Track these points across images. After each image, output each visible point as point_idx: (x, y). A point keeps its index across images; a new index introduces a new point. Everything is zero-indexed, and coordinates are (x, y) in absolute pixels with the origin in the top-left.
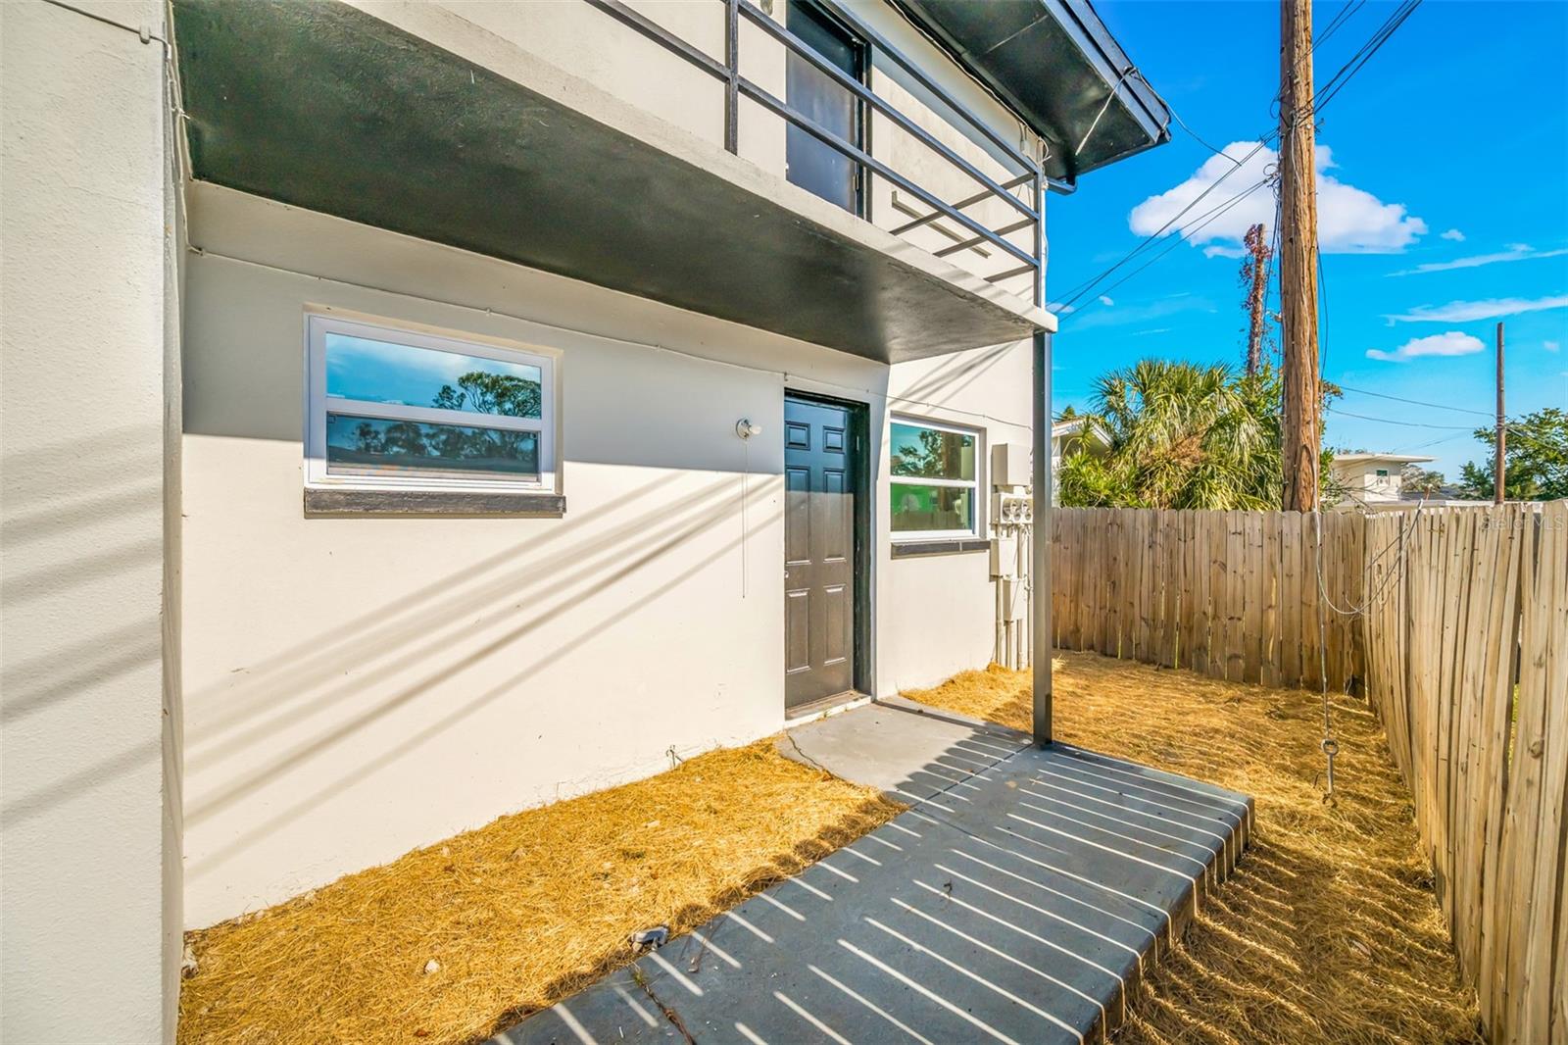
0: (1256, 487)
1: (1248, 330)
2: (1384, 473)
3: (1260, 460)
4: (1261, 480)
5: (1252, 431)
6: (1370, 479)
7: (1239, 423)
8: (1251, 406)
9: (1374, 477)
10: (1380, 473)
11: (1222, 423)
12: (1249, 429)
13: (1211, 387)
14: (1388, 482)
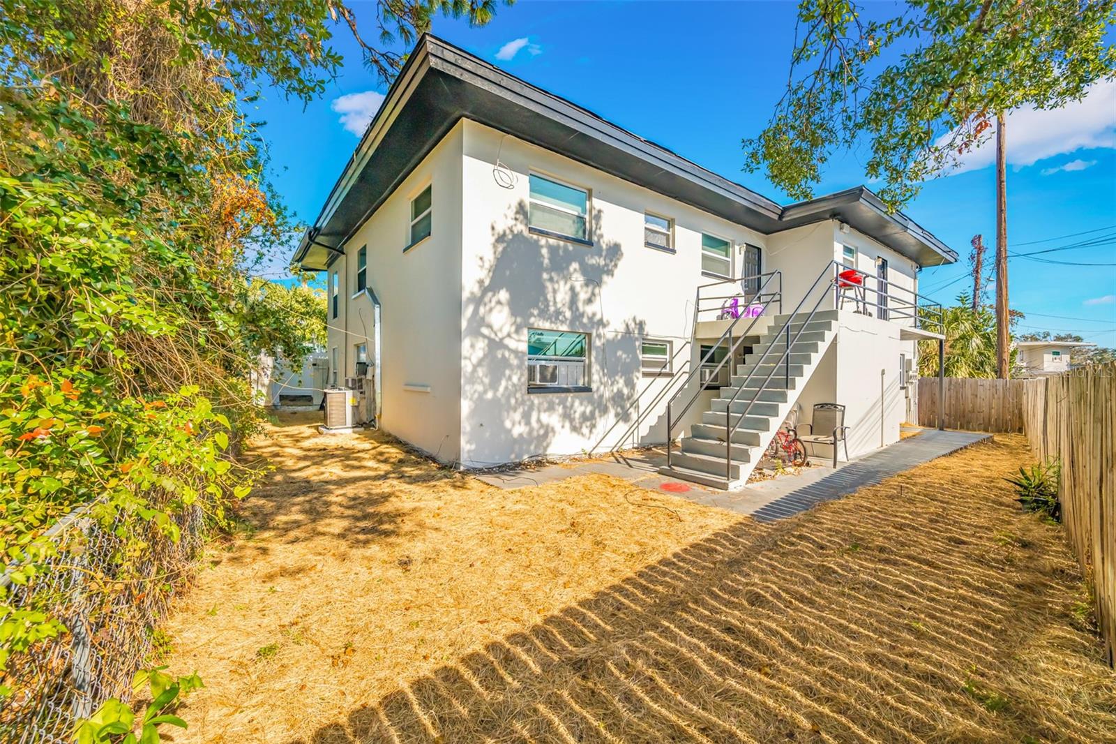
0: (979, 367)
1: (973, 288)
2: (1058, 353)
3: (981, 354)
4: (982, 363)
5: (979, 342)
6: (1048, 357)
7: (972, 338)
8: (976, 328)
9: (1051, 356)
10: (1055, 353)
11: (963, 337)
12: (976, 341)
13: (956, 319)
14: (1061, 359)
